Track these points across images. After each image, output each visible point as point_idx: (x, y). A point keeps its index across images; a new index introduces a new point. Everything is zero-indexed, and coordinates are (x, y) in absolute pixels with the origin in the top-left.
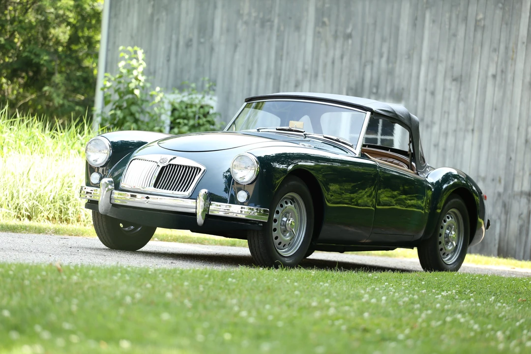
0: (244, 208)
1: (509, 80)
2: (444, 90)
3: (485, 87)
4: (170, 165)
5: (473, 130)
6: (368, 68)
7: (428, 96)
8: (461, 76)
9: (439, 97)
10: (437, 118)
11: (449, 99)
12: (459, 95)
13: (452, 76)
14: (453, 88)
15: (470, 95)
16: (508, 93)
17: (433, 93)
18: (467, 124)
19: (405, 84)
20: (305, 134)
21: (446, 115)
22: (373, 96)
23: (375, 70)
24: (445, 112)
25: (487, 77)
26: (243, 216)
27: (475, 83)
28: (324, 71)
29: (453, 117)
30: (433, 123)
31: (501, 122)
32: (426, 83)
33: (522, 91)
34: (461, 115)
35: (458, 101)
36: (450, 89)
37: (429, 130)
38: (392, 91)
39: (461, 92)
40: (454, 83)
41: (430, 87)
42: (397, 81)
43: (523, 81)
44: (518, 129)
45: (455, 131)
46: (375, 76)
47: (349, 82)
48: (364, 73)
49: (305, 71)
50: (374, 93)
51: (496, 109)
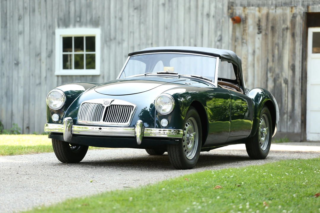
0: (166, 130)
1: (174, 6)
2: (129, 16)
3: (158, 13)
4: (112, 105)
5: (152, 44)
6: (72, 4)
7: (118, 22)
8: (140, 6)
9: (125, 21)
10: (125, 36)
11: (133, 23)
12: (140, 19)
13: (134, 6)
14: (135, 15)
15: (147, 19)
16: (175, 16)
17: (121, 19)
18: (147, 39)
19: (100, 14)
20: (179, 76)
21: (132, 35)
22: (77, 24)
23: (77, 5)
24: (131, 32)
25: (158, 6)
26: (166, 136)
27: (151, 10)
28: (39, 8)
29: (137, 35)
30: (123, 40)
31: (171, 36)
32: (115, 12)
33: (184, 14)
34: (143, 34)
35: (140, 23)
36: (133, 16)
37: (120, 45)
38: (91, 19)
39: (141, 18)
40: (136, 11)
41: (119, 15)
42: (94, 12)
43: (184, 7)
44: (184, 41)
45: (139, 45)
46: (78, 9)
47: (58, 15)
48: (69, 7)
49: (25, 8)
50: (78, 22)
51: (167, 28)
